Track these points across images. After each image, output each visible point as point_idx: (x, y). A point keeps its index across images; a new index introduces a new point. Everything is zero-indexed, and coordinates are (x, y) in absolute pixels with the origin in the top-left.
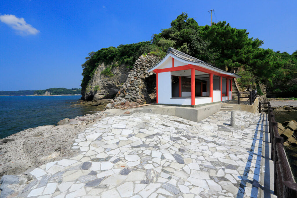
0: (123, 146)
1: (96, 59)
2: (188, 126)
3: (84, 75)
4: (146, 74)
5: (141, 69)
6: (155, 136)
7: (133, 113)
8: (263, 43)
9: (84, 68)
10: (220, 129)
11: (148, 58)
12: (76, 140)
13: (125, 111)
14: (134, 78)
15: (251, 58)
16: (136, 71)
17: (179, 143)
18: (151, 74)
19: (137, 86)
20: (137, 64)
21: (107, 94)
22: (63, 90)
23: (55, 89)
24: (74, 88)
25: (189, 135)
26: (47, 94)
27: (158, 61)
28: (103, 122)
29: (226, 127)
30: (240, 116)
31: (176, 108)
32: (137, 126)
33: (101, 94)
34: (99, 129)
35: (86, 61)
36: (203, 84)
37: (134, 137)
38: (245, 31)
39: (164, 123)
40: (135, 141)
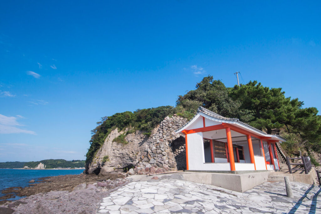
0: (160, 211)
1: (109, 124)
2: (232, 196)
3: (92, 143)
4: (173, 136)
5: (167, 131)
6: (195, 202)
7: (161, 180)
8: (303, 104)
9: (93, 135)
10: (275, 200)
11: (175, 120)
12: (101, 204)
13: (152, 177)
14: (160, 141)
15: (294, 118)
16: (162, 133)
17: (227, 212)
18: (178, 136)
19: (163, 150)
20: (163, 125)
21: (118, 166)
22: (61, 163)
23: (51, 160)
24: (75, 160)
25: (236, 204)
26: (41, 166)
27: (185, 122)
28: (129, 187)
29: (282, 198)
30: (295, 187)
31: (212, 174)
32: (170, 192)
33: (111, 165)
34: (127, 194)
35: (97, 127)
36: (239, 151)
37: (170, 202)
38: (280, 89)
39: (202, 191)
40: (173, 206)
